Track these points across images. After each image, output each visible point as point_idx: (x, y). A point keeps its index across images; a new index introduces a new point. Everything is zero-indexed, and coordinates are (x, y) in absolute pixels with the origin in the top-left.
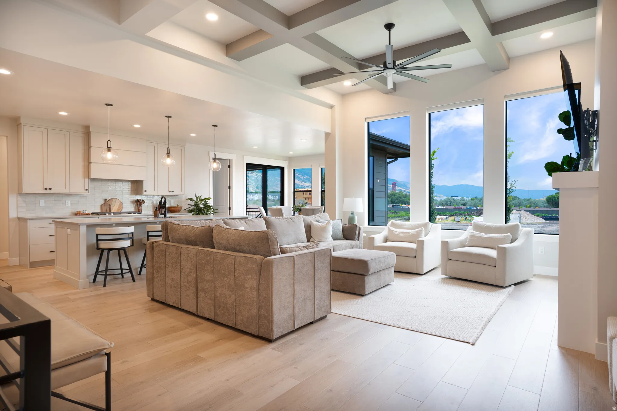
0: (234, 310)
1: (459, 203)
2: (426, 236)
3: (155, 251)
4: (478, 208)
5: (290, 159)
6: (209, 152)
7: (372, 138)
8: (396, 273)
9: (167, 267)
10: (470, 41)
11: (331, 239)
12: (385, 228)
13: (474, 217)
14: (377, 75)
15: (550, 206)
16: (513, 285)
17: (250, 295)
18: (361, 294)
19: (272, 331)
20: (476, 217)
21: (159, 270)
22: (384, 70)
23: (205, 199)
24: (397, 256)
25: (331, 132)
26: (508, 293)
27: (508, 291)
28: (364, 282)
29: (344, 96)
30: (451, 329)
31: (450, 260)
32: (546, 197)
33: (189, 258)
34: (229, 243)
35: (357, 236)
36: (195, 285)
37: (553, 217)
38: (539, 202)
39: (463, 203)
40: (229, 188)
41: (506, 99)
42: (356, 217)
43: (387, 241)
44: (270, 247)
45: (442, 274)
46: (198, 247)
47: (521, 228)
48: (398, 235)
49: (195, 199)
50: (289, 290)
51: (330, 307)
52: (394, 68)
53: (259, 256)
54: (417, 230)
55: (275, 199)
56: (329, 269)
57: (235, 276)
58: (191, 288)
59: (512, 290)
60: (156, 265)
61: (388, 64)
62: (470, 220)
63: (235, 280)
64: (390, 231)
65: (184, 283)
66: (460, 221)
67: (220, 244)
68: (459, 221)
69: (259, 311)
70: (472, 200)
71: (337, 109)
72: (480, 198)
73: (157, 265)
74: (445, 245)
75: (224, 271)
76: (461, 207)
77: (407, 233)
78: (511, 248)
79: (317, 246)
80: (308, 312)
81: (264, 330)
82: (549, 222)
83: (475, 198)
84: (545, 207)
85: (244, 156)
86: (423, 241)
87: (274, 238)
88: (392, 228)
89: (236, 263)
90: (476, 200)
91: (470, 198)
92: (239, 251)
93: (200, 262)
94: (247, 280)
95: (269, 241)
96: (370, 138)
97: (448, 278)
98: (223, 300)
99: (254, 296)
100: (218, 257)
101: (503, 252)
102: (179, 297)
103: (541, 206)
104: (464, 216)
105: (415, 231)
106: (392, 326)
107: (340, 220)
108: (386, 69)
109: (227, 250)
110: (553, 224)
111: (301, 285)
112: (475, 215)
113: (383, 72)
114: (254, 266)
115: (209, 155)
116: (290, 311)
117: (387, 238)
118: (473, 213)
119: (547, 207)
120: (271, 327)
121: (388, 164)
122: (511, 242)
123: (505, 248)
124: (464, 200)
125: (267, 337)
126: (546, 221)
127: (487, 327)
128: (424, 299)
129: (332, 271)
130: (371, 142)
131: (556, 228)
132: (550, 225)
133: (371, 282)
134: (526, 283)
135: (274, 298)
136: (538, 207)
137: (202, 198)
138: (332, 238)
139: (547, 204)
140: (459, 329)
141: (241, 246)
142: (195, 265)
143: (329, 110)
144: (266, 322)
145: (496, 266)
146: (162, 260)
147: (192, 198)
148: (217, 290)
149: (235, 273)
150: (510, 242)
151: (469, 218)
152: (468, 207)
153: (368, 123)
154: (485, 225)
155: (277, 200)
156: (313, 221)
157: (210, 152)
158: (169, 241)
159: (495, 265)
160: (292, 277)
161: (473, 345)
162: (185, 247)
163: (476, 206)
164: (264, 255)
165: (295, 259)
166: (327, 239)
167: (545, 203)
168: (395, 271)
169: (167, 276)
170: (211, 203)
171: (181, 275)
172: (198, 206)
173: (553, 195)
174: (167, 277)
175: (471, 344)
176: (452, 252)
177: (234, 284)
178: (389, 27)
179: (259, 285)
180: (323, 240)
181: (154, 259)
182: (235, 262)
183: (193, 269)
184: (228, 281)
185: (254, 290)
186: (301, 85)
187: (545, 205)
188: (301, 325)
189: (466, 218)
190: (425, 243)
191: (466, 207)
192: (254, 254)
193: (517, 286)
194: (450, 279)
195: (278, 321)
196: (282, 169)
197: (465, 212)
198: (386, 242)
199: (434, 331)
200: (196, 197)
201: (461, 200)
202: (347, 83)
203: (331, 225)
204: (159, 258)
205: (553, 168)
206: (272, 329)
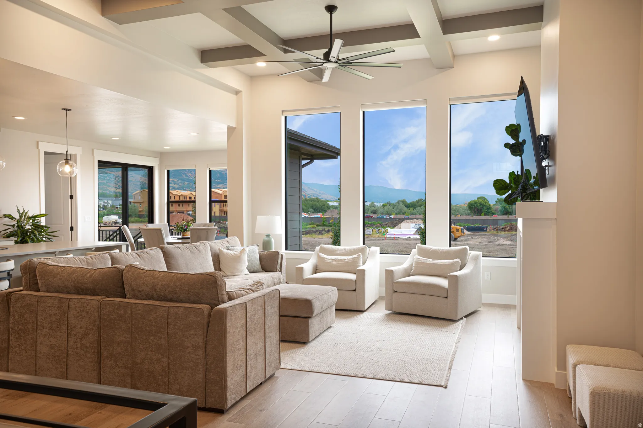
0: (167, 379)
1: (369, 210)
2: (364, 264)
3: (13, 307)
4: (392, 217)
5: (162, 155)
6: (38, 143)
7: (291, 136)
8: (338, 312)
9: (40, 329)
10: (420, 37)
11: (247, 272)
12: (312, 254)
13: (389, 229)
14: (314, 67)
15: (472, 214)
16: (464, 317)
17: (193, 356)
18: (304, 342)
19: (226, 399)
20: (391, 228)
21: (22, 334)
22: (324, 63)
23: (34, 217)
24: (340, 291)
25: (236, 127)
26: (462, 327)
27: (461, 326)
28: (307, 326)
29: (253, 78)
30: (419, 373)
31: (396, 292)
32: (468, 203)
33: (84, 314)
34: (155, 290)
35: (279, 266)
36: (96, 351)
37: (477, 227)
38: (460, 208)
39: (373, 210)
40: (71, 197)
41: (450, 102)
42: (273, 240)
43: (317, 271)
44: (218, 293)
45: (386, 310)
46: (99, 298)
47: (469, 252)
48: (330, 263)
49: (17, 216)
50: (242, 344)
51: (279, 361)
52: (338, 62)
53: (205, 305)
54: (354, 256)
55: (106, 204)
56: (278, 314)
57: (168, 333)
58: (88, 355)
59: (464, 323)
60: (16, 328)
61: (332, 57)
62: (384, 233)
63: (168, 338)
64: (320, 259)
65: (74, 349)
66: (371, 233)
67: (140, 292)
68: (370, 235)
69: (206, 375)
70: (384, 206)
71: (244, 95)
72: (393, 204)
73: (18, 327)
74: (389, 274)
75: (148, 327)
76: (371, 215)
77: (341, 260)
78: (462, 275)
79: (262, 287)
80: (259, 370)
81: (213, 399)
82: (472, 233)
83: (388, 203)
84: (466, 215)
85: (95, 150)
86: (363, 271)
87: (222, 282)
88: (322, 255)
89: (169, 317)
90: (388, 206)
91: (382, 204)
92: (171, 300)
93: (106, 318)
94: (187, 338)
95: (217, 285)
96: (288, 137)
97: (393, 314)
98: (146, 367)
99: (199, 357)
100: (138, 310)
101: (454, 281)
102: (64, 370)
103: (463, 213)
104: (376, 227)
105: (350, 257)
106: (356, 377)
107: (255, 246)
108: (327, 62)
109: (149, 299)
110: (476, 235)
111: (252, 337)
112: (389, 226)
113: (322, 65)
114: (199, 319)
115: (38, 147)
116: (242, 371)
117: (316, 267)
118: (386, 223)
119: (469, 215)
120: (225, 393)
121: (302, 168)
122: (461, 269)
123: (456, 276)
124: (374, 206)
125: (218, 408)
126: (469, 233)
127: (453, 368)
128: (377, 341)
129: (281, 316)
130: (289, 142)
131: (480, 241)
132: (474, 237)
133: (315, 325)
134: (476, 313)
135: (227, 358)
136: (459, 215)
137: (31, 214)
138: (248, 270)
139: (469, 212)
140: (427, 372)
141: (176, 293)
142: (97, 323)
143: (234, 97)
144: (216, 388)
145: (447, 298)
146: (28, 319)
147: (10, 215)
148: (137, 353)
149: (168, 330)
150: (459, 269)
151: (383, 230)
152: (380, 215)
153: (286, 118)
154: (431, 249)
155: (109, 206)
156: (222, 249)
157: (40, 143)
158: (38, 290)
159: (446, 296)
160: (244, 328)
161: (446, 388)
162: (77, 298)
163: (389, 214)
164: (210, 303)
165: (247, 306)
166: (242, 272)
167: (467, 210)
168: (336, 310)
169: (39, 342)
170: (43, 221)
171: (69, 339)
172: (22, 227)
173: (475, 200)
174: (41, 343)
175: (444, 387)
176: (398, 282)
177: (167, 344)
178: (331, 9)
179: (206, 342)
180: (237, 274)
181: (11, 319)
182: (168, 315)
183: (93, 329)
184: (155, 340)
185: (198, 350)
186: (201, 63)
187: (466, 212)
188: (253, 387)
189: (379, 230)
190: (366, 273)
191: (378, 216)
192: (194, 303)
193: (469, 318)
194: (395, 315)
195: (231, 386)
196: (151, 170)
197: (377, 223)
198: (316, 273)
199: (402, 378)
200: (20, 214)
201: (370, 207)
202: (261, 64)
203: (247, 252)
204: (23, 317)
205: (501, 186)
206: (226, 396)
